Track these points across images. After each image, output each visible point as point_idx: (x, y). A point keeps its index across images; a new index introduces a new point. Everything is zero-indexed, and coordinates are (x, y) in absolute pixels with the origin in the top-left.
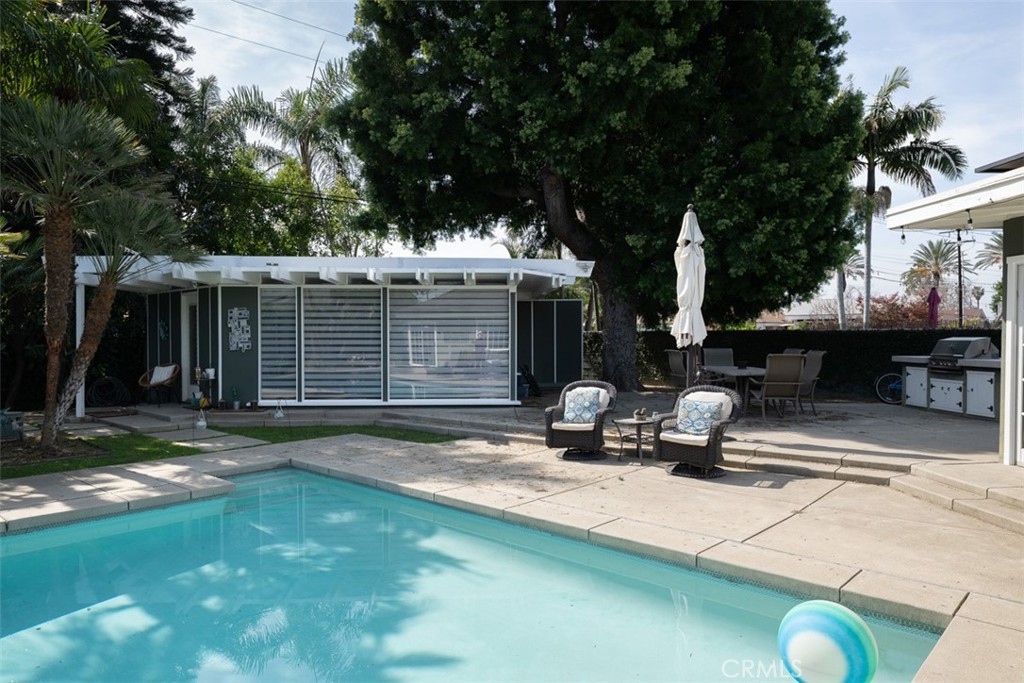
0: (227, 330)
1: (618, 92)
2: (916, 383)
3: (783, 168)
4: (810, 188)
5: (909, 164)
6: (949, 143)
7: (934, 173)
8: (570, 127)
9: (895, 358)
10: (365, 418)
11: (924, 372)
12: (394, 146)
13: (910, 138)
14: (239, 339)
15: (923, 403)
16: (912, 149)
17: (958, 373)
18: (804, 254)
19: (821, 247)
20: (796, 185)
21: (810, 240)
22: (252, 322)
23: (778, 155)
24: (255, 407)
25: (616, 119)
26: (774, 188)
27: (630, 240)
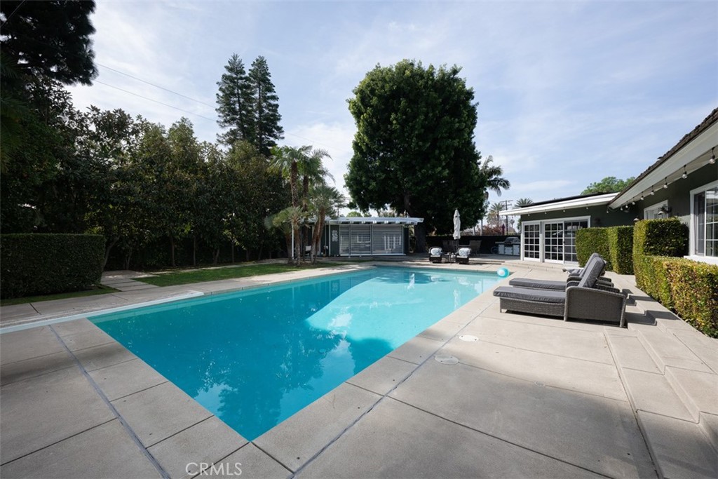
0: (331, 236)
1: (430, 177)
2: (501, 248)
3: (469, 195)
4: (475, 200)
5: (494, 185)
6: (505, 179)
7: (501, 188)
8: (416, 184)
9: (496, 243)
10: (357, 259)
11: (503, 246)
12: (370, 187)
13: (494, 177)
14: (335, 238)
15: (503, 253)
16: (495, 180)
17: (511, 246)
18: (473, 216)
19: (477, 214)
20: (472, 199)
21: (475, 213)
22: (338, 234)
23: (468, 192)
24: (339, 256)
25: (430, 183)
26: (467, 200)
27: (428, 212)
